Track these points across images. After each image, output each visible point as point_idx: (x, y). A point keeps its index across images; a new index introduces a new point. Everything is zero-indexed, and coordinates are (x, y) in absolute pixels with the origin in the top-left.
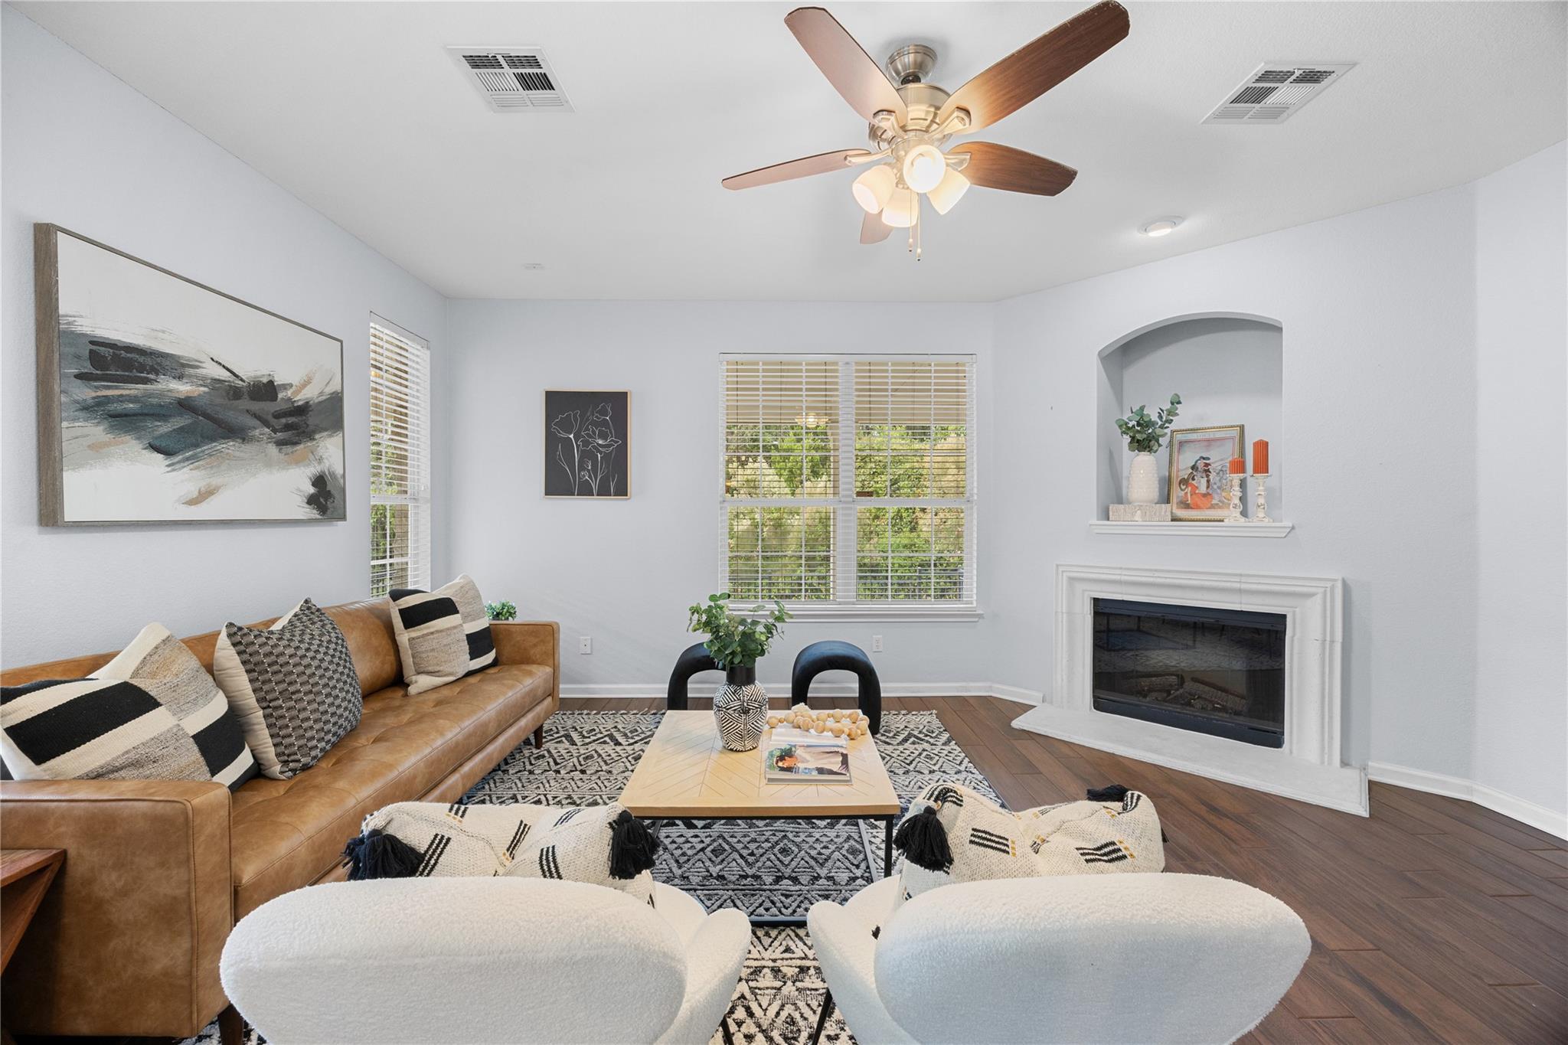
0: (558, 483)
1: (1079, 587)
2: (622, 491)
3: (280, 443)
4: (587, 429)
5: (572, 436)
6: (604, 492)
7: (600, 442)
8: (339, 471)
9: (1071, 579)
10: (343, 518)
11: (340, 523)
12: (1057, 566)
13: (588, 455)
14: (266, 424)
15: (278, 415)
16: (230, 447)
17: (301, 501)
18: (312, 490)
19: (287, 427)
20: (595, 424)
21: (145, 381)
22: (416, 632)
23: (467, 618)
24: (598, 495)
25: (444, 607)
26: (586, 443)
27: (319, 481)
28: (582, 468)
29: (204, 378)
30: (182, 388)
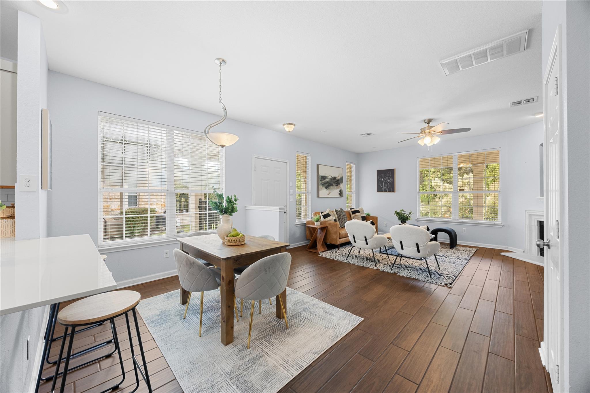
0: (380, 189)
1: (533, 217)
2: (393, 191)
3: (336, 186)
4: (386, 178)
5: (382, 179)
6: (389, 191)
7: (388, 180)
8: (343, 189)
9: (530, 215)
10: (343, 197)
11: (342, 198)
12: (526, 211)
13: (385, 183)
14: (335, 183)
15: (336, 182)
16: (331, 187)
17: (338, 194)
18: (339, 192)
19: (337, 183)
20: (387, 176)
21: (325, 180)
22: (354, 215)
23: (362, 214)
24: (388, 192)
25: (358, 211)
26: (385, 181)
27: (340, 191)
28: (384, 186)
29: (329, 178)
30: (327, 180)
